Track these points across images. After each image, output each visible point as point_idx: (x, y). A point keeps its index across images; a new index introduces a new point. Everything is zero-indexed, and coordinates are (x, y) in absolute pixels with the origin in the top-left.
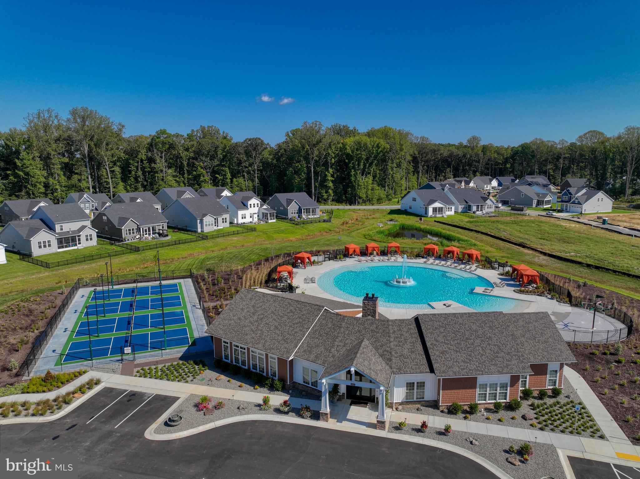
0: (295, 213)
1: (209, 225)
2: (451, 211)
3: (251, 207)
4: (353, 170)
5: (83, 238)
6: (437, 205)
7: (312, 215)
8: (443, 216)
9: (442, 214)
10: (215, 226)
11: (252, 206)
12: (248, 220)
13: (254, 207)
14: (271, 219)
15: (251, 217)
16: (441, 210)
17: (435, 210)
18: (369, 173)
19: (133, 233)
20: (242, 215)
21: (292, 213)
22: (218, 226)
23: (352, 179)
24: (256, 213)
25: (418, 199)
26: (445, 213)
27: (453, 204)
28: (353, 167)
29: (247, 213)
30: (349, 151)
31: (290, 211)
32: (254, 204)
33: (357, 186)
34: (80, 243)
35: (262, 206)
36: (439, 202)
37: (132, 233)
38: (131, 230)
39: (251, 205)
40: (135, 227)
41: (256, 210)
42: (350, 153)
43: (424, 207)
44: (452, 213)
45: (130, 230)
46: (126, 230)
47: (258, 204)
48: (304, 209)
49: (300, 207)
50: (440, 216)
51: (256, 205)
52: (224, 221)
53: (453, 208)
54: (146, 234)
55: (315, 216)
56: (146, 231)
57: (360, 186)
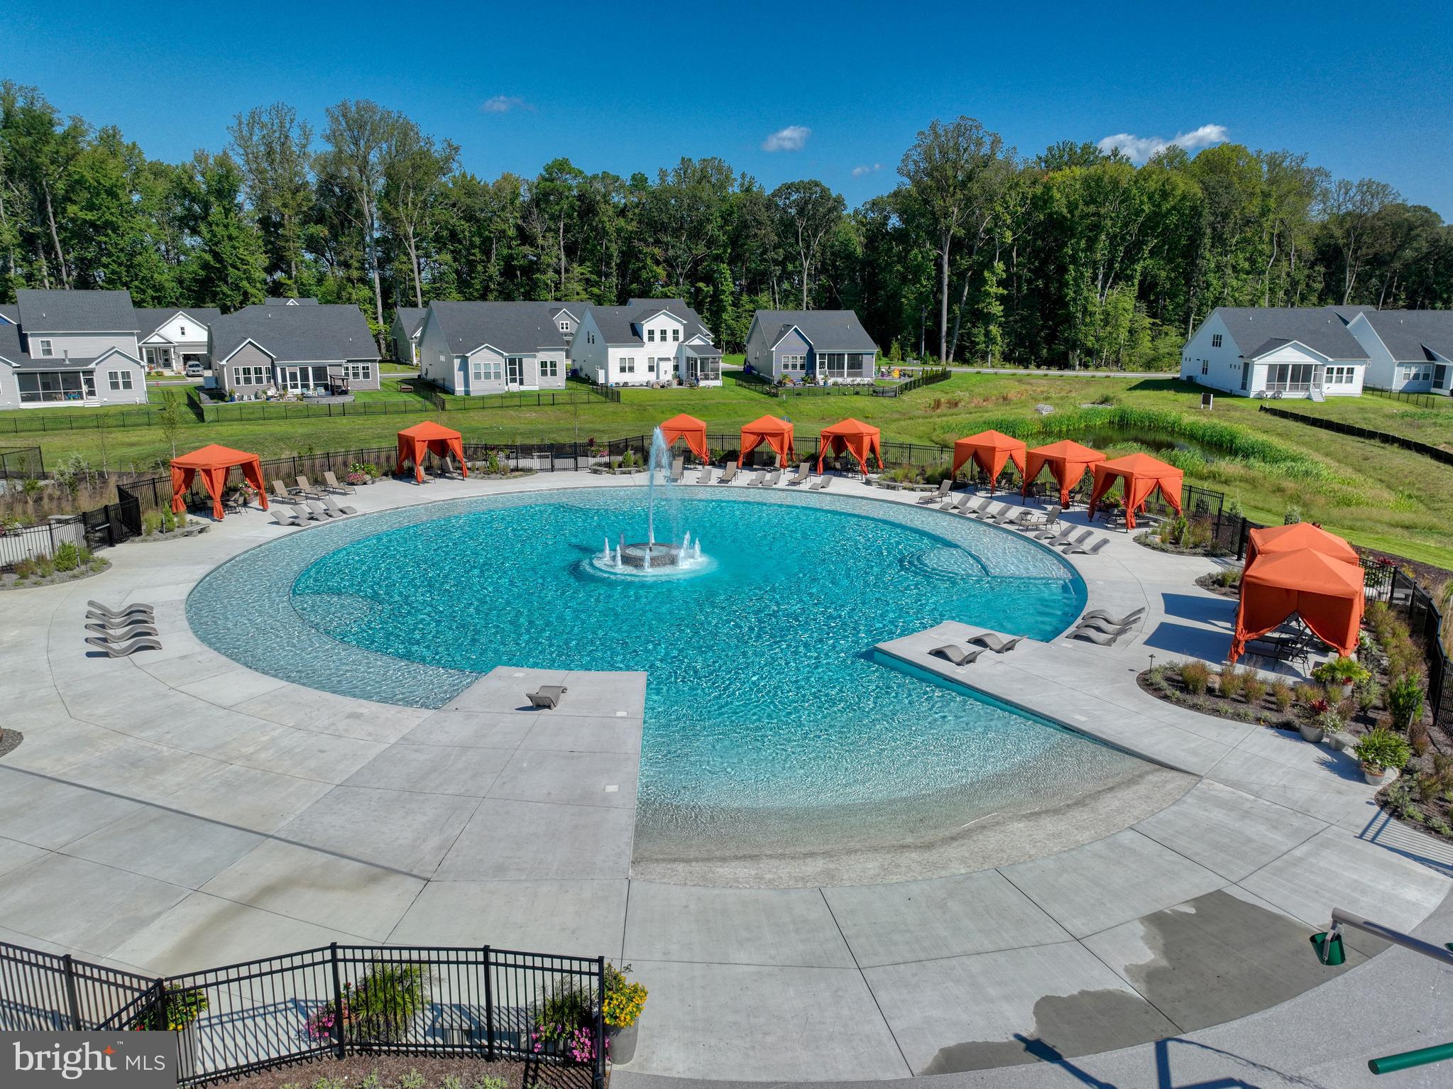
0: (794, 366)
1: (488, 376)
2: (1350, 380)
3: (651, 339)
4: (1072, 267)
5: (101, 380)
6: (1289, 355)
7: (849, 375)
8: (1309, 398)
9: (1308, 389)
10: (513, 380)
11: (657, 336)
12: (641, 375)
13: (664, 339)
14: (706, 378)
15: (651, 369)
16: (1302, 375)
17: (1279, 374)
18: (1129, 278)
19: (259, 380)
20: (622, 360)
21: (786, 366)
22: (521, 383)
23: (1067, 294)
24: (668, 359)
25: (1228, 341)
26: (1318, 386)
27: (1359, 353)
28: (1074, 260)
29: (640, 355)
30: (1060, 205)
31: (779, 361)
32: (663, 332)
33: (1079, 315)
34: (92, 393)
35: (688, 336)
36: (1296, 347)
37: (253, 380)
38: (252, 371)
39: (651, 332)
40: (265, 364)
41: (670, 349)
42: (1065, 211)
43: (1241, 362)
44: (1354, 388)
45: (247, 371)
46: (237, 371)
47: (676, 332)
48: (822, 356)
49: (811, 349)
50: (1300, 395)
51: (670, 335)
52: (548, 369)
53: (1360, 371)
54: (295, 386)
55: (858, 380)
56: (293, 376)
57: (1092, 314)
